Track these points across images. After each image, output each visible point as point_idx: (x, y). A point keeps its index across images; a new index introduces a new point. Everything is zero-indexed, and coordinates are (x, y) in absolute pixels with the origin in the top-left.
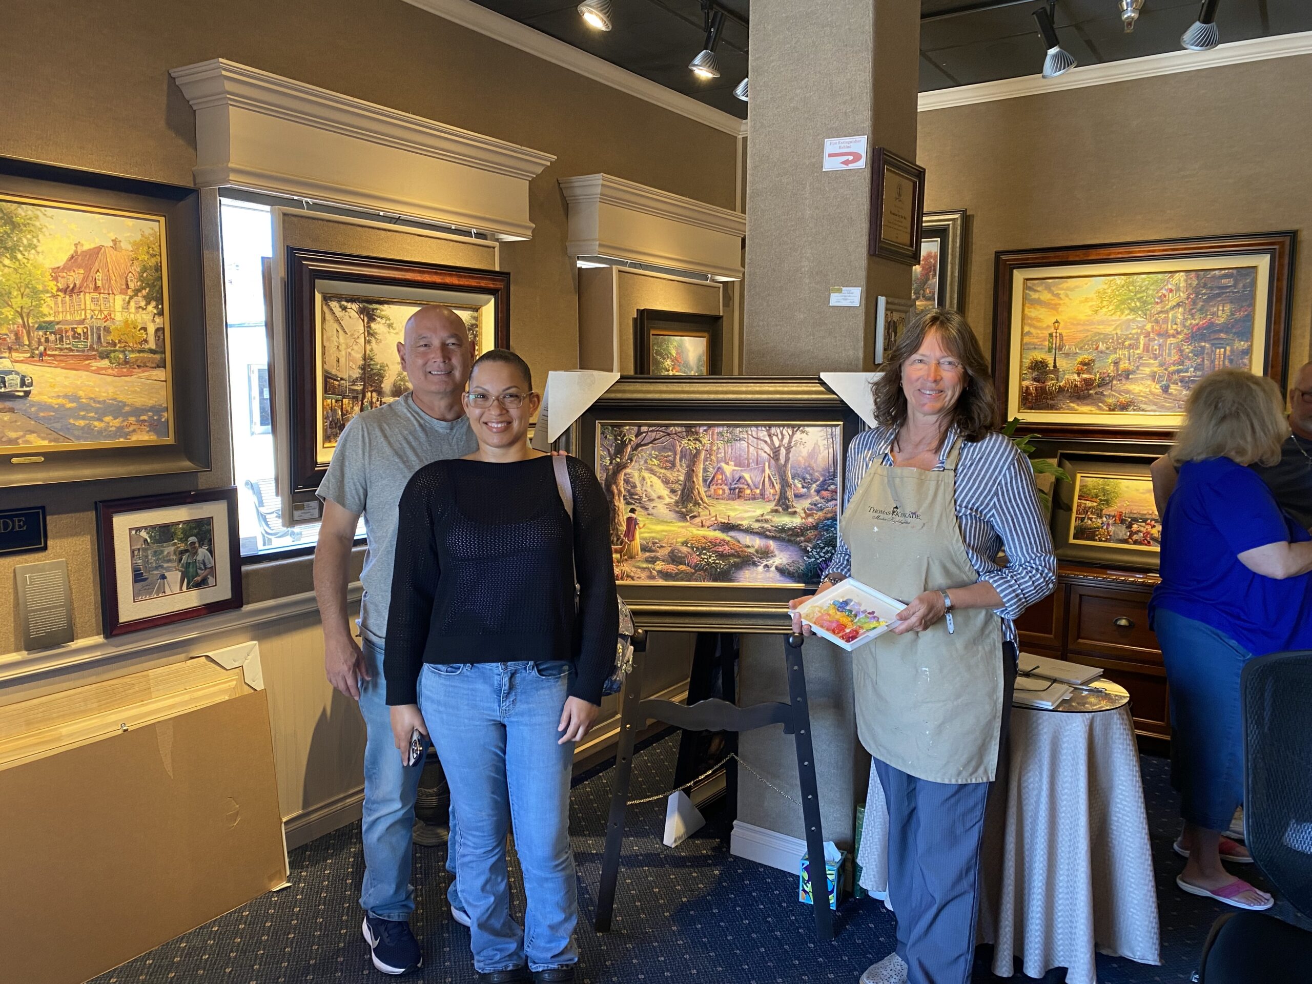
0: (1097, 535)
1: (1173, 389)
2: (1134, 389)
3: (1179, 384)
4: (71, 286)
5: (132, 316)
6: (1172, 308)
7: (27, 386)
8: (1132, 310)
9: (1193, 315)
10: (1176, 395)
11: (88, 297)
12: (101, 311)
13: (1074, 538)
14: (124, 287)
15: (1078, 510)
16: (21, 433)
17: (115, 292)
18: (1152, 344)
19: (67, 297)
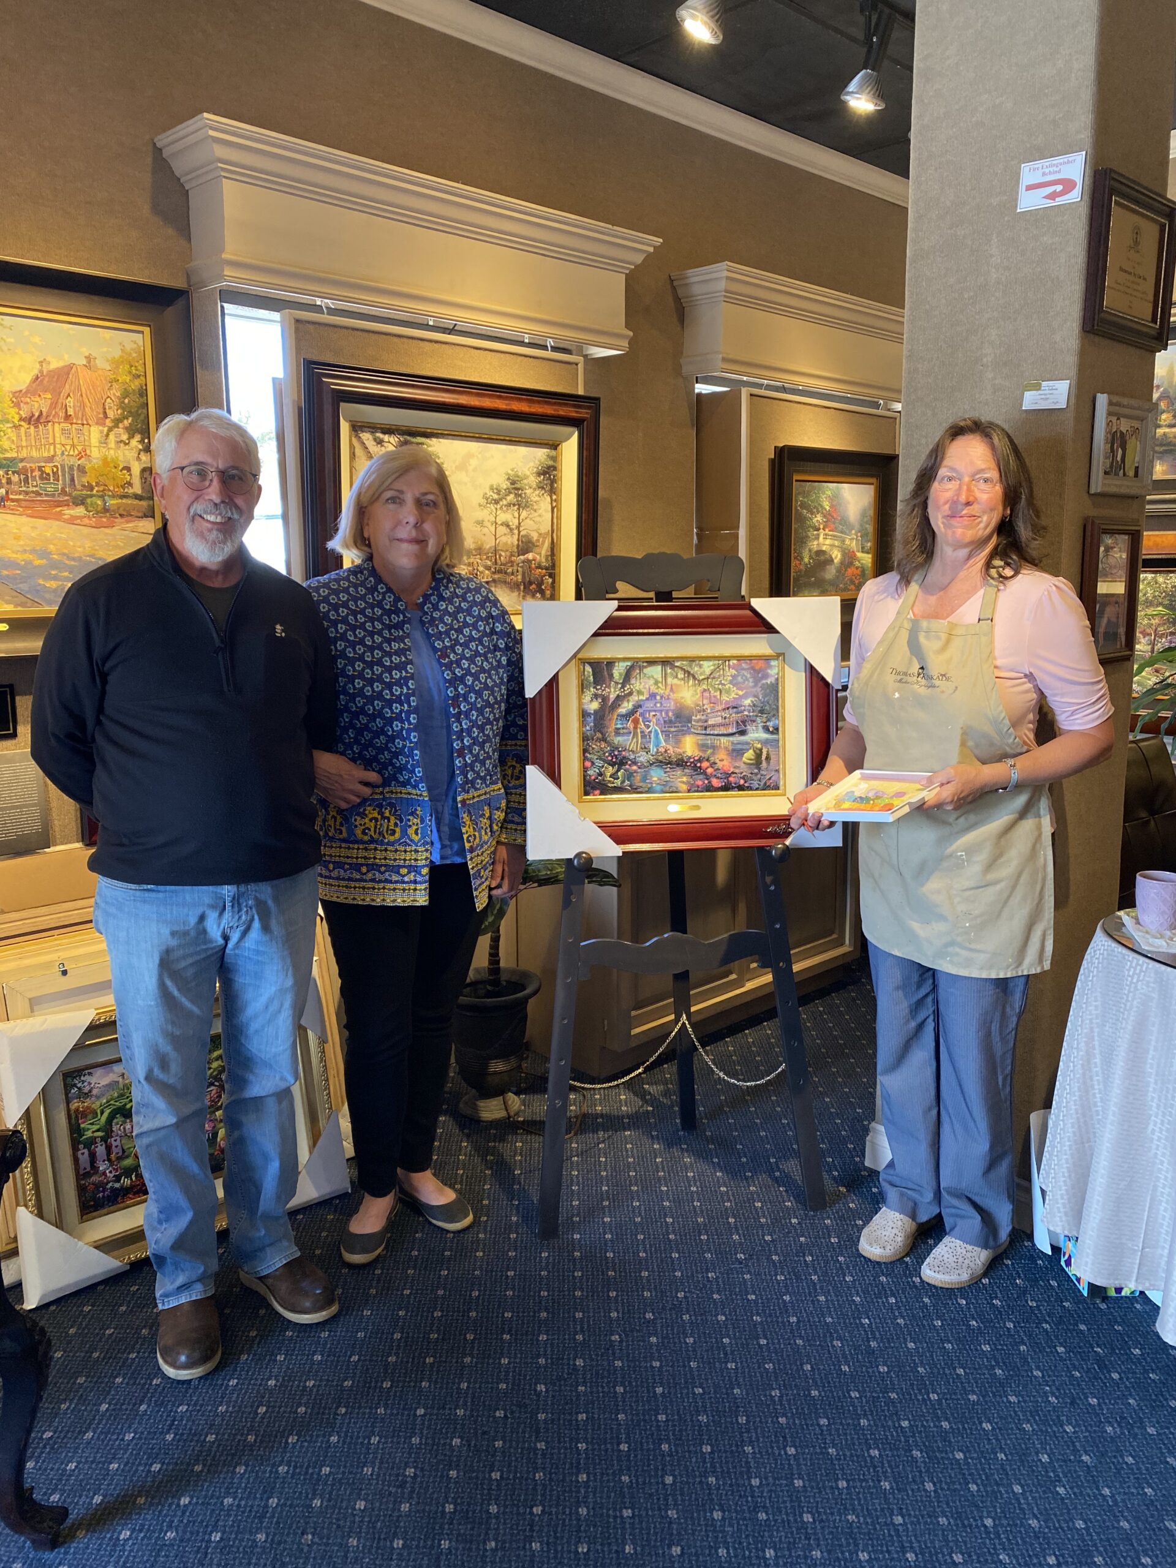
4: (37, 414)
5: (112, 452)
11: (57, 428)
17: (90, 422)
19: (32, 428)
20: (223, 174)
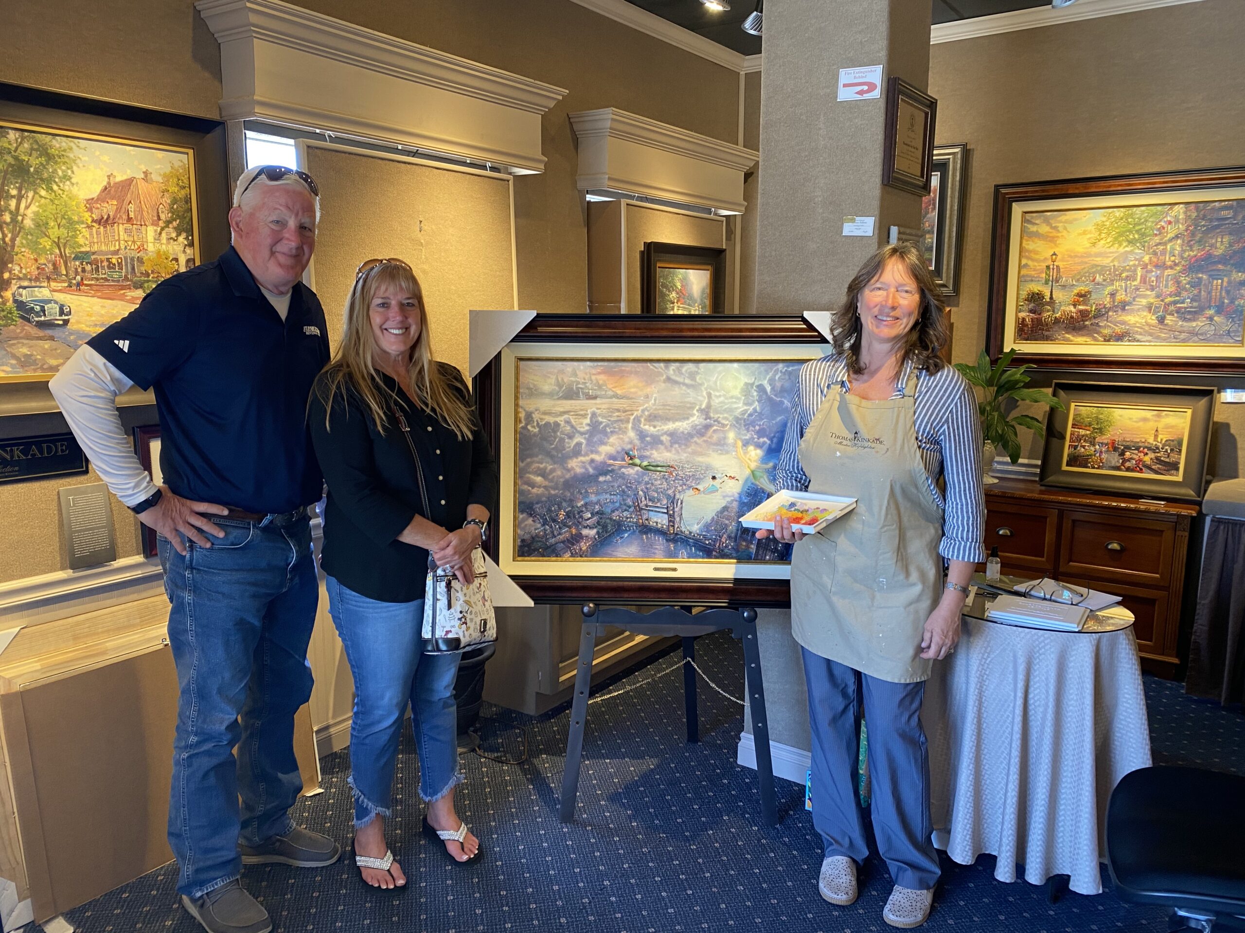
0: (1090, 463)
1: (1169, 320)
2: (1130, 320)
3: (1176, 315)
4: (105, 217)
5: (164, 247)
6: (1171, 240)
7: (67, 315)
8: (1131, 242)
9: (1191, 247)
10: (1172, 326)
11: (121, 228)
12: (134, 242)
13: (1067, 465)
14: (156, 218)
15: (1071, 438)
17: (147, 223)
18: (1149, 275)
19: (102, 228)
20: (254, 35)
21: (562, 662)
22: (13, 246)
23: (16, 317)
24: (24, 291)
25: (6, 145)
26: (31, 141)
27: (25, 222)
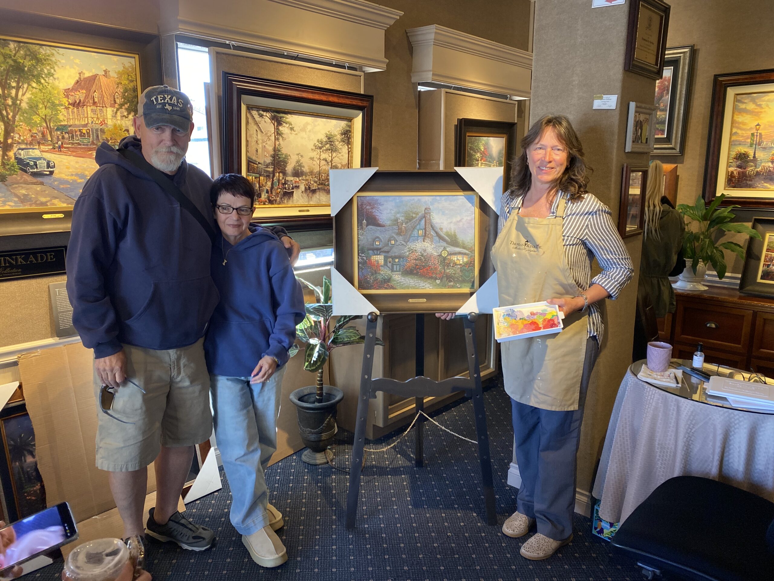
4: (78, 101)
5: (119, 122)
7: (51, 168)
11: (89, 109)
13: (761, 279)
14: (113, 102)
15: (765, 259)
16: (48, 199)
17: (107, 106)
19: (75, 108)
21: (390, 405)
22: (14, 121)
23: (17, 169)
24: (22, 151)
25: (8, 52)
26: (25, 49)
27: (22, 105)
